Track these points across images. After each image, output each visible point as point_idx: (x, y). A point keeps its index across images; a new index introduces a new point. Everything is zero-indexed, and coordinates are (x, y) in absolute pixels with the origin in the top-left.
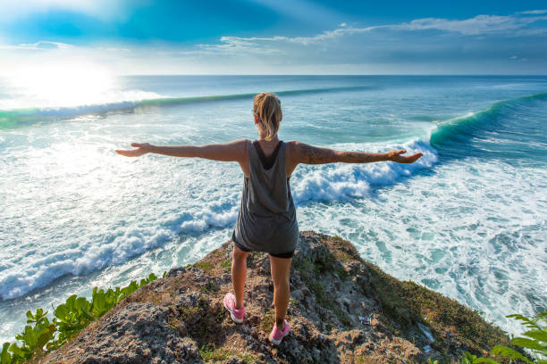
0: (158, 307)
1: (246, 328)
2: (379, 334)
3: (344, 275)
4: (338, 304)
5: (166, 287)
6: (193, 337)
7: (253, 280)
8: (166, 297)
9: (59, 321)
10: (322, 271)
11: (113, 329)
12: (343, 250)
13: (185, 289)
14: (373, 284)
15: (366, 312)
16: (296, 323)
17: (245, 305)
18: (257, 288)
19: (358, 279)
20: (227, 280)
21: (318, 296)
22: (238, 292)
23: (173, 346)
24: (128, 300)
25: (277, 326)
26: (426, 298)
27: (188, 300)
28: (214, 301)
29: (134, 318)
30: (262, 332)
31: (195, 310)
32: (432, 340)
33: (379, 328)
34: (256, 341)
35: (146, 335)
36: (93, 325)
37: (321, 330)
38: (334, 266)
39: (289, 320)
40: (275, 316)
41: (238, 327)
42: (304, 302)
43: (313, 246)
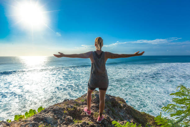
0: (60, 107)
3: (121, 107)
4: (119, 115)
5: (63, 104)
6: (71, 116)
11: (45, 111)
12: (121, 100)
15: (129, 118)
16: (105, 116)
18: (93, 106)
19: (126, 109)
20: (83, 104)
21: (113, 112)
23: (65, 117)
27: (70, 106)
29: (52, 108)
31: (72, 109)
35: (56, 113)
38: (118, 105)
43: (110, 98)
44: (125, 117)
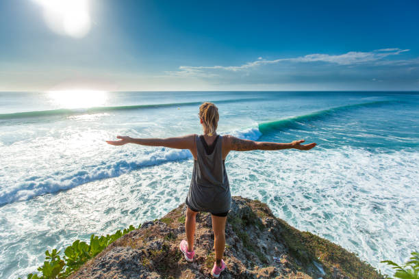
0: (134, 250)
1: (195, 265)
2: (287, 270)
3: (262, 227)
4: (258, 248)
5: (140, 235)
6: (158, 272)
7: (200, 231)
8: (140, 243)
9: (67, 258)
10: (248, 224)
11: (103, 266)
12: (262, 209)
13: (153, 237)
14: (282, 233)
15: (278, 254)
16: (229, 262)
17: (195, 249)
18: (203, 236)
19: (272, 230)
20: (182, 231)
21: (245, 242)
22: (189, 240)
23: (144, 278)
24: (114, 245)
25: (217, 264)
26: (319, 243)
27: (155, 245)
28: (173, 246)
29: (117, 258)
30: (207, 269)
31: (160, 252)
32: (324, 273)
33: (287, 265)
34: (202, 275)
35: (125, 270)
36: (90, 262)
37: (247, 267)
38: (255, 221)
39: (224, 260)
40: (215, 257)
41: (189, 265)
42: (235, 246)
43: (241, 207)
44: (270, 250)
